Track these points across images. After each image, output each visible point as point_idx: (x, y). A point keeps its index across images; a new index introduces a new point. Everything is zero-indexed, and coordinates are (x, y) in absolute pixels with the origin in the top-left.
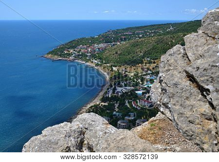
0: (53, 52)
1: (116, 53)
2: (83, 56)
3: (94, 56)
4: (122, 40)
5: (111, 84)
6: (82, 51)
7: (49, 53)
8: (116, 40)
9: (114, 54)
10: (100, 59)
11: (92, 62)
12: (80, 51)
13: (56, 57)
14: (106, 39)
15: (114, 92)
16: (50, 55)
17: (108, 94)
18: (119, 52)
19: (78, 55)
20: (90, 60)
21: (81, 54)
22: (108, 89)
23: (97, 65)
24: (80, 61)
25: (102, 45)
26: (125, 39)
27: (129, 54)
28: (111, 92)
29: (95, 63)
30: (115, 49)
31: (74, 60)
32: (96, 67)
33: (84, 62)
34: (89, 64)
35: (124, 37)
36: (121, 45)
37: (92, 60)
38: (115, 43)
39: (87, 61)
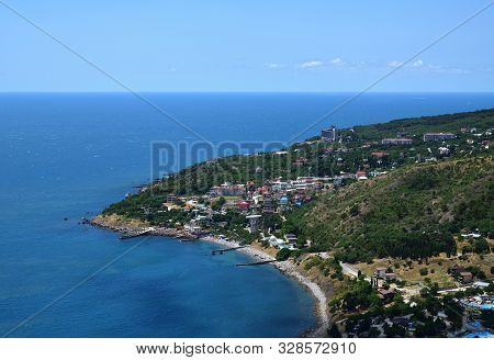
0: (127, 208)
1: (355, 211)
2: (231, 222)
3: (270, 223)
4: (373, 164)
5: (335, 328)
6: (231, 202)
7: (109, 211)
8: (353, 163)
9: (344, 216)
10: (295, 232)
11: (266, 244)
12: (222, 202)
13: (135, 226)
16: (113, 218)
18: (364, 209)
19: (218, 219)
20: (256, 236)
21: (224, 213)
23: (284, 255)
24: (221, 241)
25: (301, 183)
26: (386, 163)
27: (401, 217)
29: (276, 247)
30: (348, 197)
31: (200, 235)
32: (278, 264)
33: (237, 245)
34: (253, 251)
35: (380, 154)
36: (370, 182)
37: (266, 235)
38: (351, 176)
39: (247, 239)
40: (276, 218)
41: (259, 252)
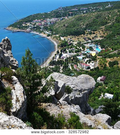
0: (14, 26)
1: (64, 26)
2: (37, 28)
3: (46, 28)
4: (69, 15)
5: (58, 51)
6: (37, 24)
7: (10, 26)
8: (65, 15)
9: (62, 27)
10: (51, 30)
11: (45, 33)
12: (35, 24)
13: (16, 29)
14: (57, 14)
16: (11, 28)
18: (66, 25)
19: (34, 28)
20: (43, 31)
21: (36, 26)
22: (56, 55)
23: (49, 35)
24: (35, 33)
26: (72, 15)
27: (74, 27)
29: (47, 34)
30: (63, 22)
31: (30, 31)
32: (47, 37)
33: (38, 33)
34: (42, 35)
35: (71, 13)
36: (68, 19)
37: (45, 31)
38: (64, 18)
39: (41, 32)
40: (47, 27)
41: (43, 35)
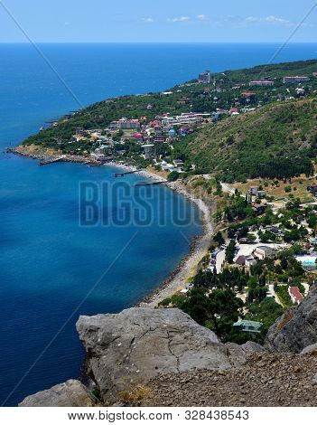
0: (42, 139)
1: (231, 141)
2: (129, 150)
3: (161, 151)
4: (243, 102)
5: (219, 235)
6: (128, 134)
7: (28, 143)
8: (227, 102)
9: (222, 145)
10: (182, 158)
11: (158, 168)
12: (121, 134)
13: (50, 153)
14: (197, 99)
15: (229, 259)
16: (32, 147)
17: (214, 263)
18: (237, 139)
19: (119, 147)
20: (150, 161)
21: (122, 143)
22: (212, 249)
23: (174, 176)
24: (121, 166)
25: (185, 118)
26: (253, 101)
27: (267, 146)
28: (221, 256)
29: (167, 170)
30: (224, 129)
31: (104, 161)
32: (169, 184)
33: (134, 169)
34: (148, 173)
35: (249, 94)
36: (242, 117)
37: (158, 161)
38: (225, 112)
39: (143, 164)
40: (166, 147)
41: (152, 175)
